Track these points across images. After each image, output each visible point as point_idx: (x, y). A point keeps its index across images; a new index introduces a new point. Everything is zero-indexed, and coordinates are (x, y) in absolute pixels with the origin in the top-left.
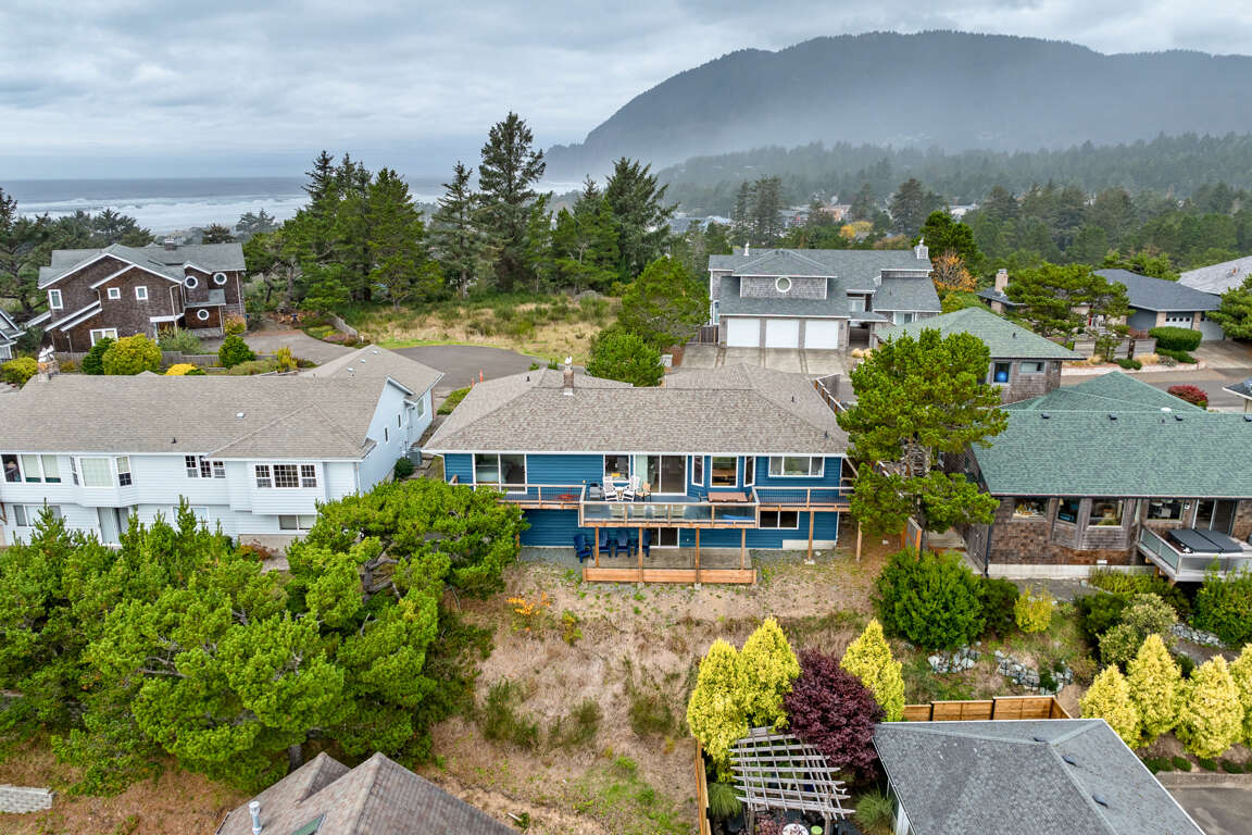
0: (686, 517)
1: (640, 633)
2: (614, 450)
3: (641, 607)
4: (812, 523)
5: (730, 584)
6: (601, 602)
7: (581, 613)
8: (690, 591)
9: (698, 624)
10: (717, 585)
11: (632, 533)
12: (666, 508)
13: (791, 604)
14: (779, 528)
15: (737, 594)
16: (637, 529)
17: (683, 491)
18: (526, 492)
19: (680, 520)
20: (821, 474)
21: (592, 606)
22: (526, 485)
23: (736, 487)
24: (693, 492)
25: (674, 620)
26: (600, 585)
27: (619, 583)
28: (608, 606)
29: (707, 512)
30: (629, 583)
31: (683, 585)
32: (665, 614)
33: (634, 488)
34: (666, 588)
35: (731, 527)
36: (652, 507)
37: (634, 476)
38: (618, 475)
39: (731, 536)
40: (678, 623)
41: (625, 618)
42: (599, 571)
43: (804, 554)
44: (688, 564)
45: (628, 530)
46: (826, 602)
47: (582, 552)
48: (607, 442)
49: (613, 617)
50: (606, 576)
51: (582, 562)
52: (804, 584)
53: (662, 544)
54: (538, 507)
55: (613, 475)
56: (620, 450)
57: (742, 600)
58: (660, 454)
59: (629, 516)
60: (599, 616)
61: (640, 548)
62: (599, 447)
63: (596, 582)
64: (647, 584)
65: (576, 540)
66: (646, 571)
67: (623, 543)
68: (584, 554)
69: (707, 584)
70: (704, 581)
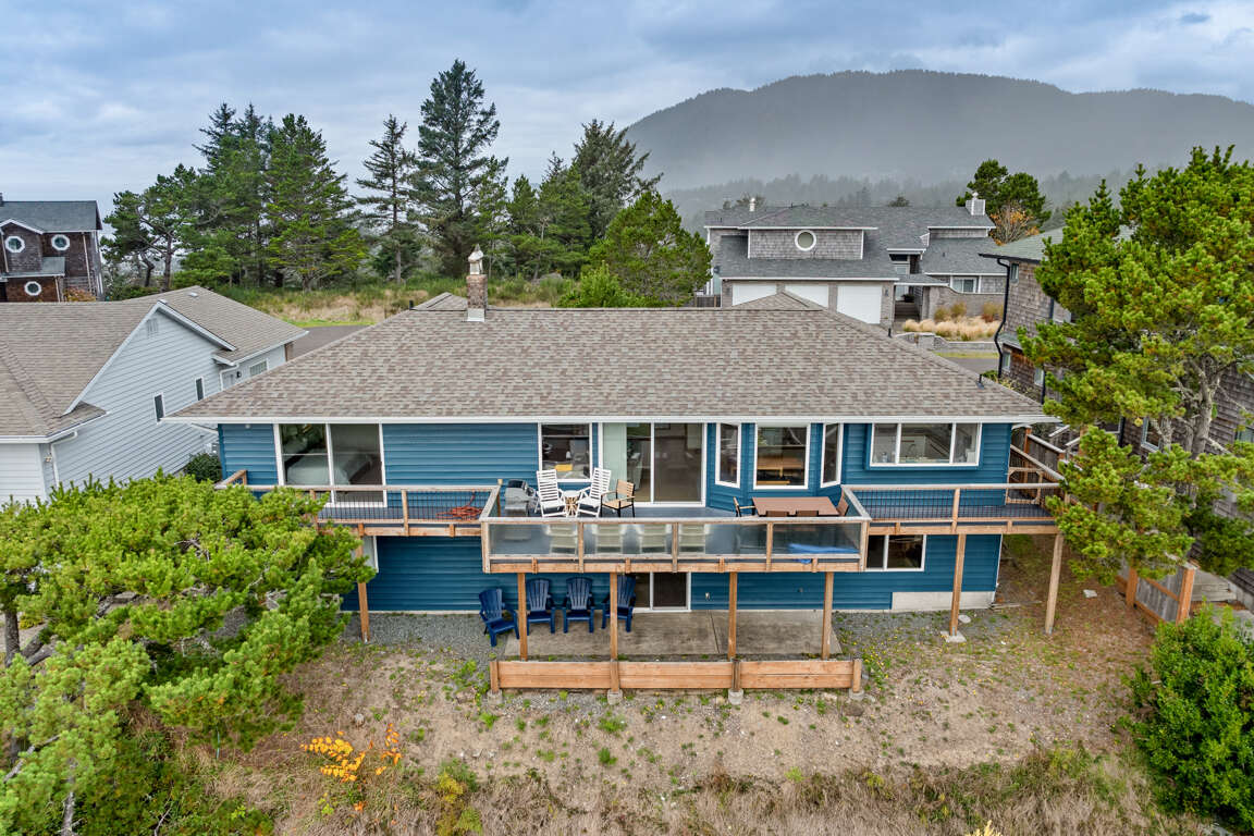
0: (710, 551)
1: (612, 816)
2: (557, 413)
3: (616, 748)
4: (960, 557)
5: (802, 691)
6: (529, 736)
7: (483, 763)
8: (720, 708)
9: (743, 789)
10: (777, 693)
11: (597, 583)
12: (668, 529)
13: (939, 735)
14: (885, 569)
15: (822, 713)
16: (606, 575)
17: (698, 499)
18: (385, 505)
19: (699, 555)
20: (973, 460)
21: (508, 747)
22: (385, 487)
23: (805, 487)
24: (718, 500)
25: (689, 779)
26: (527, 696)
27: (569, 691)
28: (543, 745)
29: (758, 535)
30: (590, 691)
31: (705, 694)
32: (667, 762)
33: (601, 492)
34: (669, 702)
35: (808, 568)
36: (637, 529)
37: (600, 468)
38: (568, 468)
39: (803, 588)
40: (698, 788)
41: (579, 777)
42: (526, 667)
43: (942, 619)
44: (711, 646)
45: (588, 578)
46: (1012, 728)
47: (494, 625)
48: (543, 398)
49: (552, 773)
50: (541, 677)
51: (494, 643)
52: (958, 688)
53: (656, 605)
54: (402, 532)
55: (560, 467)
56: (570, 413)
57: (833, 727)
58: (653, 419)
59: (589, 549)
60: (521, 772)
61: (614, 615)
62: (528, 408)
63: (521, 691)
64: (629, 693)
65: (485, 598)
66: (625, 665)
67: (579, 603)
68: (500, 628)
69: (755, 690)
70: (749, 684)
